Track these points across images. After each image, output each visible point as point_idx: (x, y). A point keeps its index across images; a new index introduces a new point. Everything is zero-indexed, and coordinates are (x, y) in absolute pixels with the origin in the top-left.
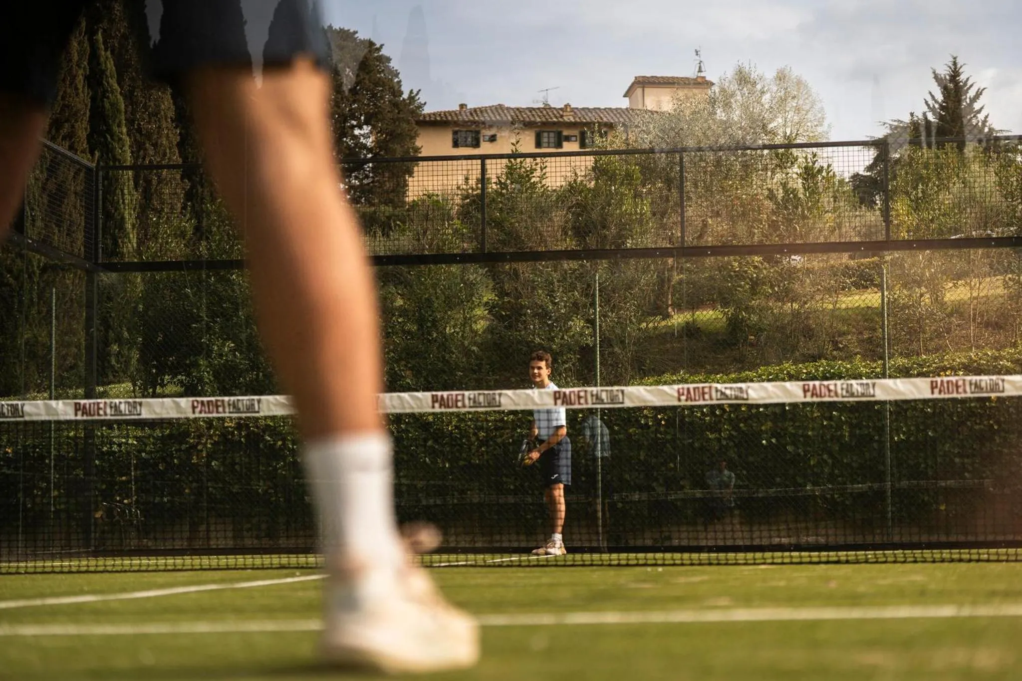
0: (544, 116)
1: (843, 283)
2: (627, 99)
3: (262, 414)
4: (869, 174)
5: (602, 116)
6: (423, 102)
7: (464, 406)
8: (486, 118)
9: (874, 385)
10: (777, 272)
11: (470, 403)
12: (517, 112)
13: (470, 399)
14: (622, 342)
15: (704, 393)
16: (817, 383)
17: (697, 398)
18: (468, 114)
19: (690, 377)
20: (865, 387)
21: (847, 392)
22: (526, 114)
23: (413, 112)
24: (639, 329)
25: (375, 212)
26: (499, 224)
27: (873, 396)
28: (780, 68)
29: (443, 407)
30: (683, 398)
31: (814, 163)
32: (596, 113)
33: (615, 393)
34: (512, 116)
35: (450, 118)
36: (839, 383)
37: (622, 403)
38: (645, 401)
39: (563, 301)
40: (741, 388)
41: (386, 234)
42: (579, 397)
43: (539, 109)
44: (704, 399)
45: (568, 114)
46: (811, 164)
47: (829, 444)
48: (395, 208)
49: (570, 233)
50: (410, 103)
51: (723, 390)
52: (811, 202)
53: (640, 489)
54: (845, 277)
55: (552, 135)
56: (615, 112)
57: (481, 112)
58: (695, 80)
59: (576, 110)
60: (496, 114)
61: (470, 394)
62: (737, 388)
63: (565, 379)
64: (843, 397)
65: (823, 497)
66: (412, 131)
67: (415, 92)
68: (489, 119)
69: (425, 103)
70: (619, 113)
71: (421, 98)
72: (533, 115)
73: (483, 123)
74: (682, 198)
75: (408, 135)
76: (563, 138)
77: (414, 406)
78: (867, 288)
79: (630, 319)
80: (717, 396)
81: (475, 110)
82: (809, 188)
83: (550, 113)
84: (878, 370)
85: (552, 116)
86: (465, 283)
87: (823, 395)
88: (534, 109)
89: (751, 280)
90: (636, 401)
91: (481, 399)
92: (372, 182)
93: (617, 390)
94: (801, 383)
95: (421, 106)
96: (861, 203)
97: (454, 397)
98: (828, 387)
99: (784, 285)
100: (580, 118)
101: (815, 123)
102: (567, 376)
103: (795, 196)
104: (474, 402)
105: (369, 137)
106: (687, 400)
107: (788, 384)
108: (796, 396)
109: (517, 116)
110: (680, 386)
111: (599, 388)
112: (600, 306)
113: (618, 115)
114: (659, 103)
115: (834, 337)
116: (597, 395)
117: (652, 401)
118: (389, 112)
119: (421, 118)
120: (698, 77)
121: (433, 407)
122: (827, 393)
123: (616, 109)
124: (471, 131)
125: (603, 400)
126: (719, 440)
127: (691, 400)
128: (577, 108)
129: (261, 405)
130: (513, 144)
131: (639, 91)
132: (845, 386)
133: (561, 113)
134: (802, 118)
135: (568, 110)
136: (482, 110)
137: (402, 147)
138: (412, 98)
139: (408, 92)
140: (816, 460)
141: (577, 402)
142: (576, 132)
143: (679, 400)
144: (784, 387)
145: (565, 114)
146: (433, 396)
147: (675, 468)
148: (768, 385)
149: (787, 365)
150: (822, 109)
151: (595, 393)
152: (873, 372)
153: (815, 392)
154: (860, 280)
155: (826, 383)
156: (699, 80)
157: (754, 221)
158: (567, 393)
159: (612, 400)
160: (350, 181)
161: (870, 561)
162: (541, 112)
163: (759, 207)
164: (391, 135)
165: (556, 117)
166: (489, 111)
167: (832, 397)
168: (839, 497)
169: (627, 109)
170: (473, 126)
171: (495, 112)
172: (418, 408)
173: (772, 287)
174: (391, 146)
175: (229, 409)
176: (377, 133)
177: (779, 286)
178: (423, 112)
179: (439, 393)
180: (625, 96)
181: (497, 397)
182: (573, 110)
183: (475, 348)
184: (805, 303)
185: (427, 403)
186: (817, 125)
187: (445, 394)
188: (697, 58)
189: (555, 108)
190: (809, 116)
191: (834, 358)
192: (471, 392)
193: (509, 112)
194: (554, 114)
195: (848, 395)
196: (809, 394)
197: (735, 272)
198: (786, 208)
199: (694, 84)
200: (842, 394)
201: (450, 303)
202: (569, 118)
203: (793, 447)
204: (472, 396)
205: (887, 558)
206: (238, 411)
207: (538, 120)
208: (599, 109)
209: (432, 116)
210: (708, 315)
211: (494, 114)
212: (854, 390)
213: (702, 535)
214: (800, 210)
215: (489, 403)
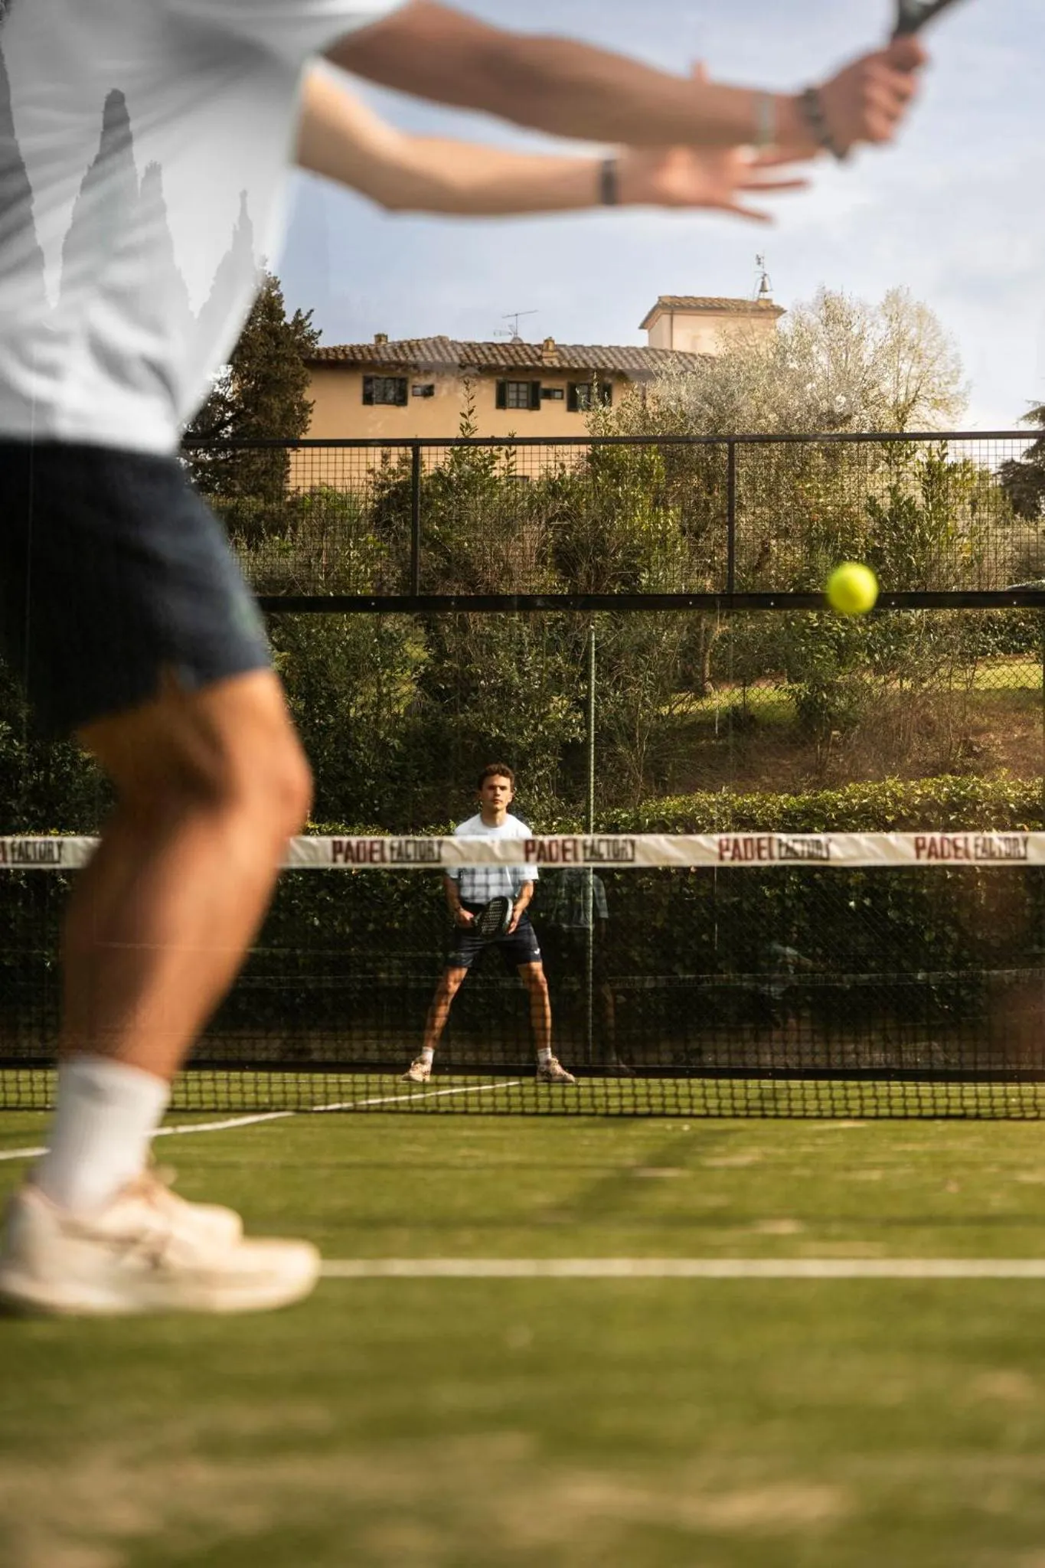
0: (512, 357)
1: (984, 643)
2: (645, 332)
3: (63, 865)
4: (1030, 461)
5: (604, 358)
6: (316, 331)
7: (383, 860)
8: (419, 358)
9: (1026, 841)
10: (879, 629)
11: (392, 855)
12: (468, 350)
13: (392, 849)
14: (631, 737)
15: (760, 849)
16: (937, 836)
17: (749, 855)
18: (389, 350)
19: (736, 798)
20: (1012, 844)
21: (984, 851)
22: (483, 353)
23: (300, 346)
24: (658, 717)
25: (236, 508)
26: (436, 545)
27: (1025, 858)
28: (891, 289)
29: (350, 861)
30: (728, 854)
31: (943, 457)
32: (595, 354)
33: (621, 845)
34: (460, 356)
35: (359, 357)
36: (971, 836)
37: (632, 860)
38: (667, 858)
39: (536, 669)
40: (818, 842)
41: (253, 547)
42: (565, 850)
43: (503, 345)
44: (760, 858)
45: (550, 354)
46: (937, 459)
47: (955, 910)
48: (268, 501)
49: (549, 560)
50: (296, 332)
51: (791, 844)
52: (935, 518)
53: (654, 971)
54: (986, 633)
55: (523, 387)
56: (625, 353)
57: (411, 348)
58: (756, 303)
59: (562, 349)
60: (434, 352)
61: (392, 842)
62: (813, 841)
63: (539, 794)
64: (977, 858)
65: (943, 991)
66: (298, 376)
67: (304, 313)
68: (422, 360)
69: (321, 332)
70: (631, 355)
71: (314, 324)
72: (494, 356)
73: (415, 366)
74: (731, 507)
75: (292, 383)
76: (540, 393)
77: (305, 858)
78: (1021, 651)
79: (643, 700)
80: (780, 852)
81: (401, 346)
82: (932, 498)
83: (522, 353)
84: (1035, 793)
85: (524, 357)
86: (381, 638)
87: (946, 854)
88: (495, 345)
89: (837, 641)
90: (653, 857)
91: (411, 849)
92: (232, 457)
93: (625, 841)
94: (912, 836)
95: (312, 337)
96: (1016, 510)
97: (368, 846)
98: (954, 843)
99: (890, 651)
100: (568, 362)
101: (946, 380)
102: (541, 790)
103: (911, 509)
104: (399, 854)
105: (230, 385)
106: (733, 858)
107: (892, 837)
108: (904, 856)
109: (468, 357)
110: (723, 836)
111: (597, 837)
112: (597, 678)
113: (630, 359)
114: (695, 339)
115: (966, 735)
116: (592, 847)
117: (678, 859)
118: (261, 344)
119: (313, 356)
120: (759, 300)
121: (335, 860)
122: (952, 852)
123: (627, 349)
124: (394, 379)
125: (601, 856)
126: (780, 899)
127: (740, 858)
128: (564, 346)
129: (63, 852)
130: (463, 415)
131: (665, 319)
132: (980, 842)
133: (539, 352)
134: (925, 370)
135: (551, 347)
136: (411, 346)
137: (281, 401)
138: (299, 323)
139: (293, 314)
140: (934, 934)
141: (561, 857)
142: (562, 384)
143: (722, 858)
144: (886, 841)
145: (545, 354)
146: (334, 843)
147: (710, 944)
148: (862, 838)
149: (890, 782)
150: (957, 356)
151: (589, 843)
152: (1026, 795)
153: (933, 850)
154: (1012, 639)
155: (950, 836)
156: (762, 305)
157: (844, 547)
158: (546, 843)
159: (616, 855)
160: (196, 456)
161: (1013, 1115)
162: (507, 350)
163: (852, 526)
164: (264, 382)
165: (531, 360)
166: (422, 346)
167: (961, 858)
168: (968, 994)
169: (644, 349)
170: (399, 371)
171: (432, 348)
172: (311, 860)
173: (871, 655)
174: (266, 400)
175: (13, 855)
176: (242, 379)
177: (881, 653)
178: (317, 346)
179: (345, 839)
180: (642, 327)
181: (436, 848)
182: (557, 348)
183: (396, 742)
184: (923, 680)
185: (326, 855)
186: (948, 383)
187: (354, 840)
188: (759, 268)
189: (529, 345)
190: (937, 367)
191: (966, 771)
192: (395, 838)
193: (454, 349)
194: (526, 353)
195: (984, 855)
196: (924, 853)
197: (812, 628)
198: (896, 528)
199: (753, 310)
200: (976, 854)
201: (357, 667)
202: (551, 361)
203: (897, 913)
204: (396, 845)
205: (1039, 1111)
206: (27, 859)
207: (502, 362)
208: (600, 347)
209: (331, 352)
210: (766, 694)
211: (430, 352)
212: (995, 849)
213: (750, 1047)
214: (918, 531)
215: (422, 857)
